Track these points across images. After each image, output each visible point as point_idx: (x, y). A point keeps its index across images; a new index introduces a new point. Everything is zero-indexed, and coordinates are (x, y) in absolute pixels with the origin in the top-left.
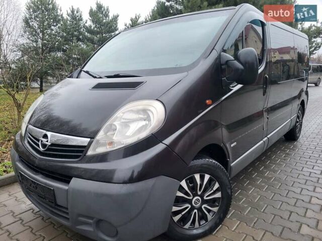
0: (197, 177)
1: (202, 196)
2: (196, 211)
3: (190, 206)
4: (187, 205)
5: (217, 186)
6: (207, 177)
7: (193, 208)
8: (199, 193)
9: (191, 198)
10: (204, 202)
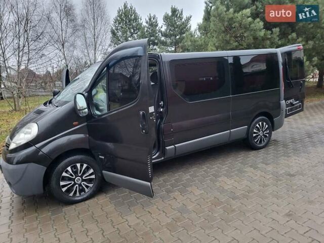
0: (78, 165)
2: (77, 185)
3: (73, 182)
4: (70, 182)
5: (91, 171)
6: (85, 166)
7: (75, 184)
8: (80, 175)
9: (74, 177)
10: (83, 180)
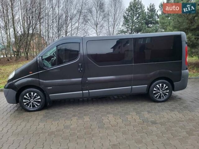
0: (32, 93)
1: (34, 99)
3: (29, 101)
4: (28, 101)
5: (39, 97)
6: (36, 94)
7: (30, 102)
9: (30, 99)
10: (34, 101)
